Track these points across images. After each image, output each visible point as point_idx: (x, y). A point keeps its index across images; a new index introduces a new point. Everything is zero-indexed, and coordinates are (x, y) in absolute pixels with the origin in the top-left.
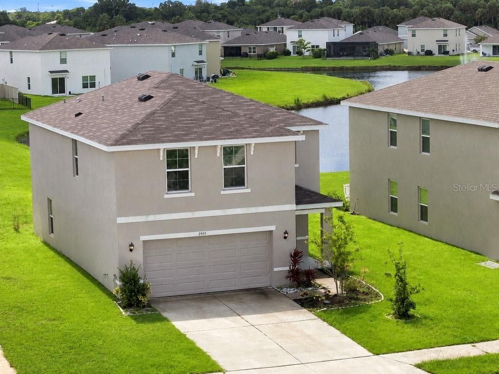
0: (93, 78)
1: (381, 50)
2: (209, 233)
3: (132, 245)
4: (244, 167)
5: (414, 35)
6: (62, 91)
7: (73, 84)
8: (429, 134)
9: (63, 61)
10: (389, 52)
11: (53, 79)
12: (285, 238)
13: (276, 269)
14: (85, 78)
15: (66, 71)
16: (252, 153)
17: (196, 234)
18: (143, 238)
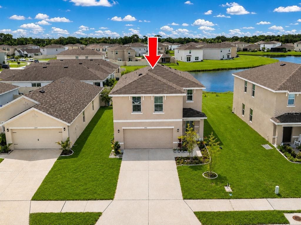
0: (198, 57)
1: (287, 50)
2: (148, 128)
3: (119, 130)
4: (163, 104)
5: (297, 46)
6: (190, 60)
7: (193, 59)
8: (254, 90)
9: (190, 53)
10: (289, 51)
11: (187, 58)
12: (178, 132)
13: (174, 143)
14: (196, 57)
15: (191, 55)
16: (165, 99)
17: (143, 128)
18: (123, 128)
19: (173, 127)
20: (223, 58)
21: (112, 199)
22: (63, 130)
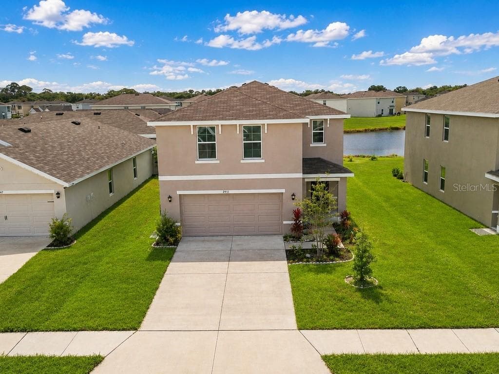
2: (231, 192)
3: (170, 197)
4: (260, 143)
8: (448, 127)
12: (293, 199)
13: (285, 222)
16: (266, 132)
17: (221, 192)
18: (179, 192)
19: (283, 191)
20: (382, 113)
21: (136, 329)
22: (55, 196)
